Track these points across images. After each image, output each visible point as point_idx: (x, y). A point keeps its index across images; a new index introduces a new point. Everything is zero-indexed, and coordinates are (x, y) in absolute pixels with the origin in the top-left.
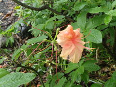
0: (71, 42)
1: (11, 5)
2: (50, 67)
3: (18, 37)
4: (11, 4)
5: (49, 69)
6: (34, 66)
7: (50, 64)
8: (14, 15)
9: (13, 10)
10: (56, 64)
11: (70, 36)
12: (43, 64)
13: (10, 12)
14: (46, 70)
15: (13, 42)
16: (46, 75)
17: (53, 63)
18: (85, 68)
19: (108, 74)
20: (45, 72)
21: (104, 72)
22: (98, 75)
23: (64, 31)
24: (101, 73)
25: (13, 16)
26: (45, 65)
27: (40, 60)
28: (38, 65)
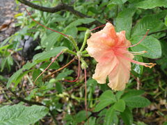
0: (112, 52)
1: (9, 12)
2: (68, 103)
3: (19, 58)
4: (10, 9)
5: (66, 106)
6: (45, 101)
7: (67, 99)
8: (14, 25)
9: (12, 19)
10: (77, 99)
11: (111, 41)
12: (57, 99)
13: (8, 21)
14: (62, 108)
15: (12, 64)
16: (62, 116)
17: (73, 97)
18: (126, 103)
19: (156, 114)
20: (60, 110)
21: (149, 111)
22: (141, 115)
23: (99, 32)
24: (146, 113)
25: (13, 28)
26: (61, 101)
27: (52, 93)
28: (51, 100)
